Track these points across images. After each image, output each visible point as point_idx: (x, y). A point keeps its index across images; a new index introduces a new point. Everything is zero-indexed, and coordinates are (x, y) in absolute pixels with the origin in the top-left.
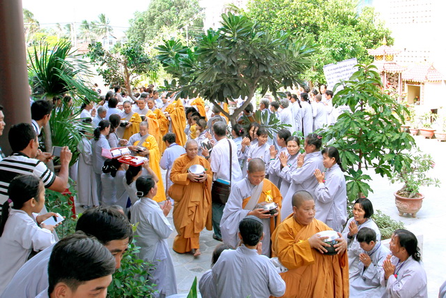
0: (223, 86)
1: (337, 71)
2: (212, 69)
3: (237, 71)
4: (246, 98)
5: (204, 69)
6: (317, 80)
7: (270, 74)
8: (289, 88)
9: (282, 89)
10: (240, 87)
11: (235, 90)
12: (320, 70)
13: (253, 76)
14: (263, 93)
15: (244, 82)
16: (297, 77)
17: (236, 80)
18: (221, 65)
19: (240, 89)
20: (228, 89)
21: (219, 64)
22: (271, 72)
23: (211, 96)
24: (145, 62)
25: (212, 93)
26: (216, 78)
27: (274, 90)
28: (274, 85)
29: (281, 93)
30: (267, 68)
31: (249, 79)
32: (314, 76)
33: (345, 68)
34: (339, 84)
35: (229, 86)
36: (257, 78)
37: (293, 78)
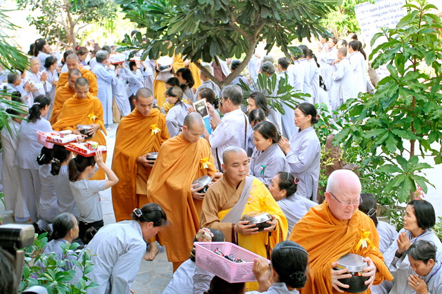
0: (209, 39)
1: (375, 13)
2: (193, 16)
3: (230, 17)
4: (244, 55)
5: (182, 15)
6: (346, 26)
7: (278, 22)
8: (305, 40)
9: (295, 43)
10: (235, 40)
11: (228, 45)
12: (349, 12)
13: (252, 24)
14: (268, 48)
15: (240, 34)
16: (317, 23)
17: (228, 31)
18: (206, 10)
19: (235, 44)
20: (217, 44)
21: (203, 8)
22: (279, 18)
23: (193, 54)
24: (96, 6)
25: (195, 51)
26: (199, 27)
27: (283, 43)
28: (283, 36)
29: (295, 48)
30: (272, 13)
31: (247, 29)
32: (341, 21)
33: (387, 9)
34: (380, 34)
35: (218, 40)
36: (258, 27)
37: (311, 25)
